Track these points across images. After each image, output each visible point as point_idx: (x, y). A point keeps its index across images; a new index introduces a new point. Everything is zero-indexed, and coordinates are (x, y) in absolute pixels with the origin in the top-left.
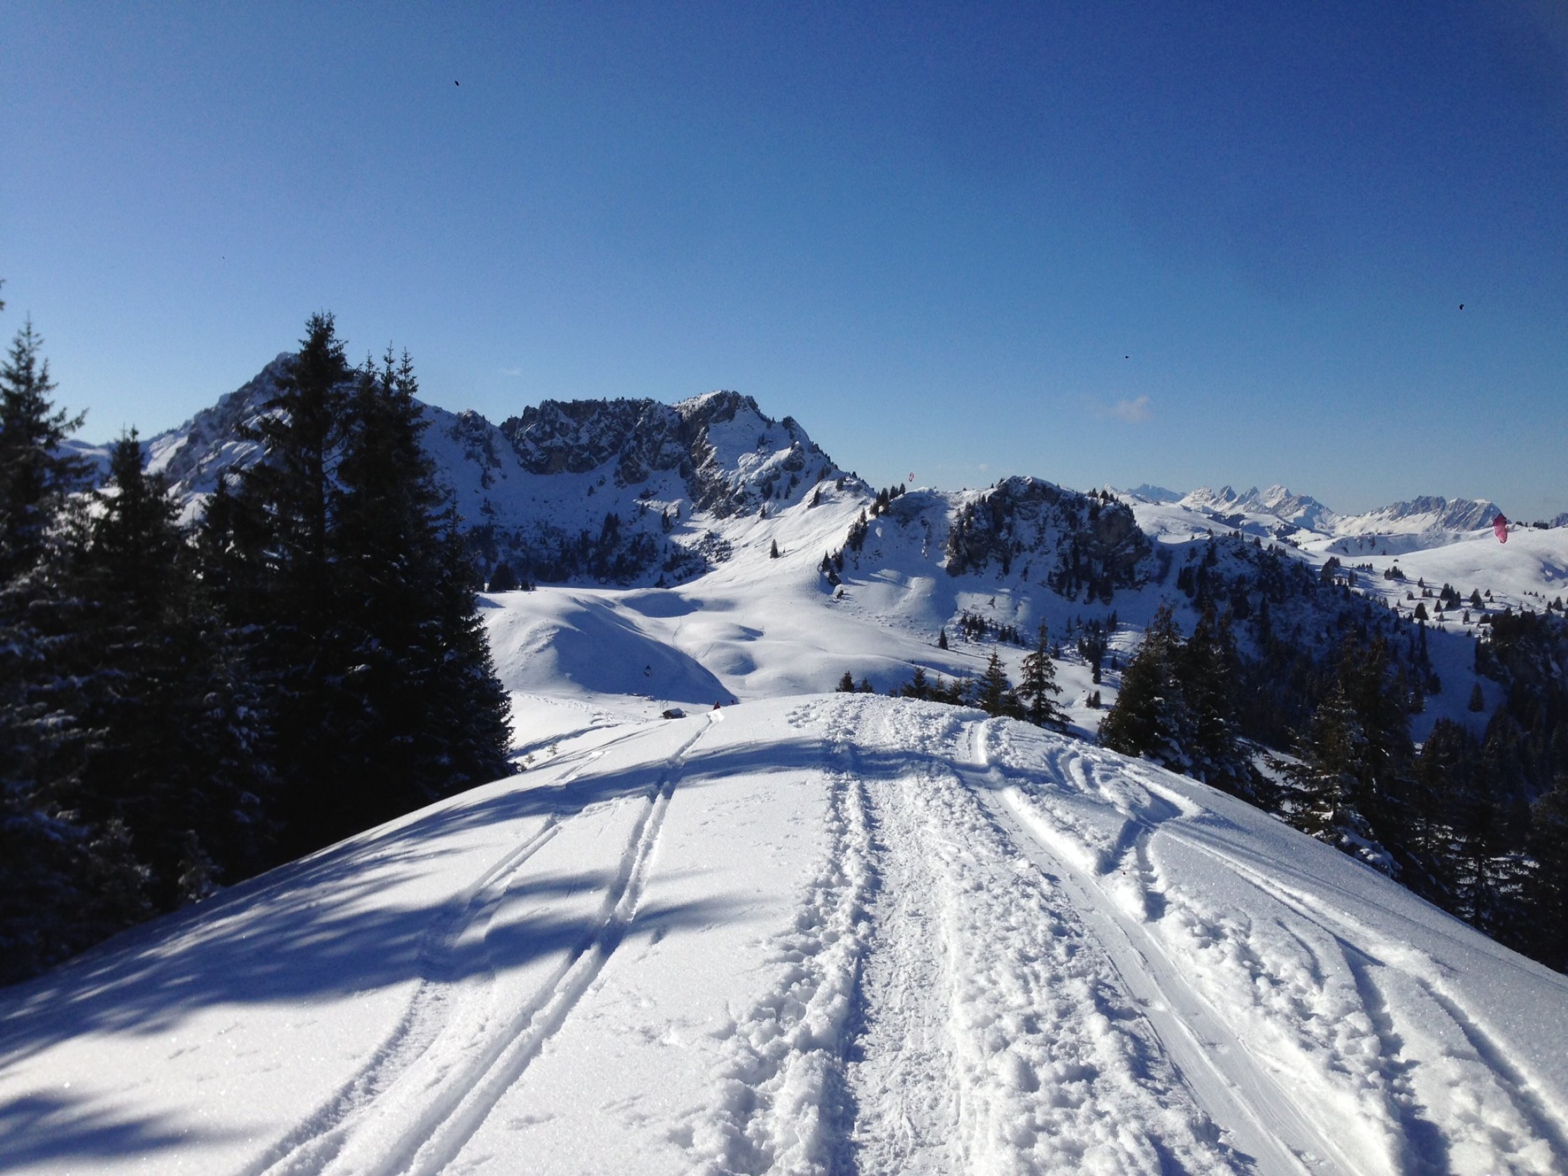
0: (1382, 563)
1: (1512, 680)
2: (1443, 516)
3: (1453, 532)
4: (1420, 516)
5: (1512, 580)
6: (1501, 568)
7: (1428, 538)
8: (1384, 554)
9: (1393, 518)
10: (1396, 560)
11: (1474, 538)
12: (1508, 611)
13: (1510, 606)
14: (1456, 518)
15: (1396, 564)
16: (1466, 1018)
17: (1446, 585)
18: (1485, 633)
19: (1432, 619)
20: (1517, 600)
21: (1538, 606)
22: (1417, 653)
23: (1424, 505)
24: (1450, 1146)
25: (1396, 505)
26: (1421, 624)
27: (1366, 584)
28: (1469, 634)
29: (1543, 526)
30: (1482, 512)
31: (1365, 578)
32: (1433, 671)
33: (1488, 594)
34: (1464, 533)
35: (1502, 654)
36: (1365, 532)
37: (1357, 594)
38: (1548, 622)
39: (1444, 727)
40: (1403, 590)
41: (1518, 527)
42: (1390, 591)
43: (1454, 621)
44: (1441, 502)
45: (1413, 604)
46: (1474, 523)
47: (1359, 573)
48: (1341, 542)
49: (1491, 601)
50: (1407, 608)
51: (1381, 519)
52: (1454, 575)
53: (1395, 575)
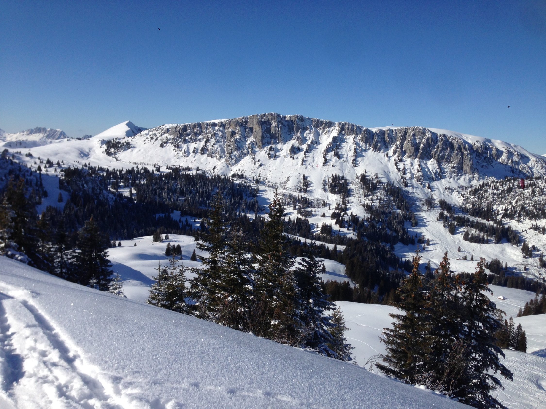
0: (24, 151)
1: (72, 191)
2: (46, 135)
3: (49, 140)
4: (37, 134)
5: (70, 157)
6: (66, 153)
7: (41, 142)
8: (25, 147)
9: (28, 135)
10: (30, 150)
11: (57, 143)
12: (69, 168)
13: (70, 166)
14: (50, 135)
15: (30, 151)
16: (38, 311)
17: (48, 159)
18: (62, 176)
19: (44, 171)
20: (72, 164)
21: (79, 166)
22: (39, 183)
23: (38, 130)
24: (23, 361)
25: (28, 130)
26: (40, 173)
27: (19, 159)
28: (57, 176)
29: (80, 139)
30: (59, 133)
31: (18, 156)
32: (45, 189)
33: (62, 162)
34: (53, 141)
35: (68, 182)
36: (18, 139)
37: (16, 163)
38: (83, 171)
39: (49, 209)
40: (32, 161)
41: (71, 139)
42: (28, 161)
43: (51, 171)
44: (44, 130)
45: (37, 166)
46: (57, 137)
47: (16, 155)
48: (9, 143)
49: (64, 164)
50: (34, 167)
51: (23, 135)
52: (51, 155)
53: (30, 155)
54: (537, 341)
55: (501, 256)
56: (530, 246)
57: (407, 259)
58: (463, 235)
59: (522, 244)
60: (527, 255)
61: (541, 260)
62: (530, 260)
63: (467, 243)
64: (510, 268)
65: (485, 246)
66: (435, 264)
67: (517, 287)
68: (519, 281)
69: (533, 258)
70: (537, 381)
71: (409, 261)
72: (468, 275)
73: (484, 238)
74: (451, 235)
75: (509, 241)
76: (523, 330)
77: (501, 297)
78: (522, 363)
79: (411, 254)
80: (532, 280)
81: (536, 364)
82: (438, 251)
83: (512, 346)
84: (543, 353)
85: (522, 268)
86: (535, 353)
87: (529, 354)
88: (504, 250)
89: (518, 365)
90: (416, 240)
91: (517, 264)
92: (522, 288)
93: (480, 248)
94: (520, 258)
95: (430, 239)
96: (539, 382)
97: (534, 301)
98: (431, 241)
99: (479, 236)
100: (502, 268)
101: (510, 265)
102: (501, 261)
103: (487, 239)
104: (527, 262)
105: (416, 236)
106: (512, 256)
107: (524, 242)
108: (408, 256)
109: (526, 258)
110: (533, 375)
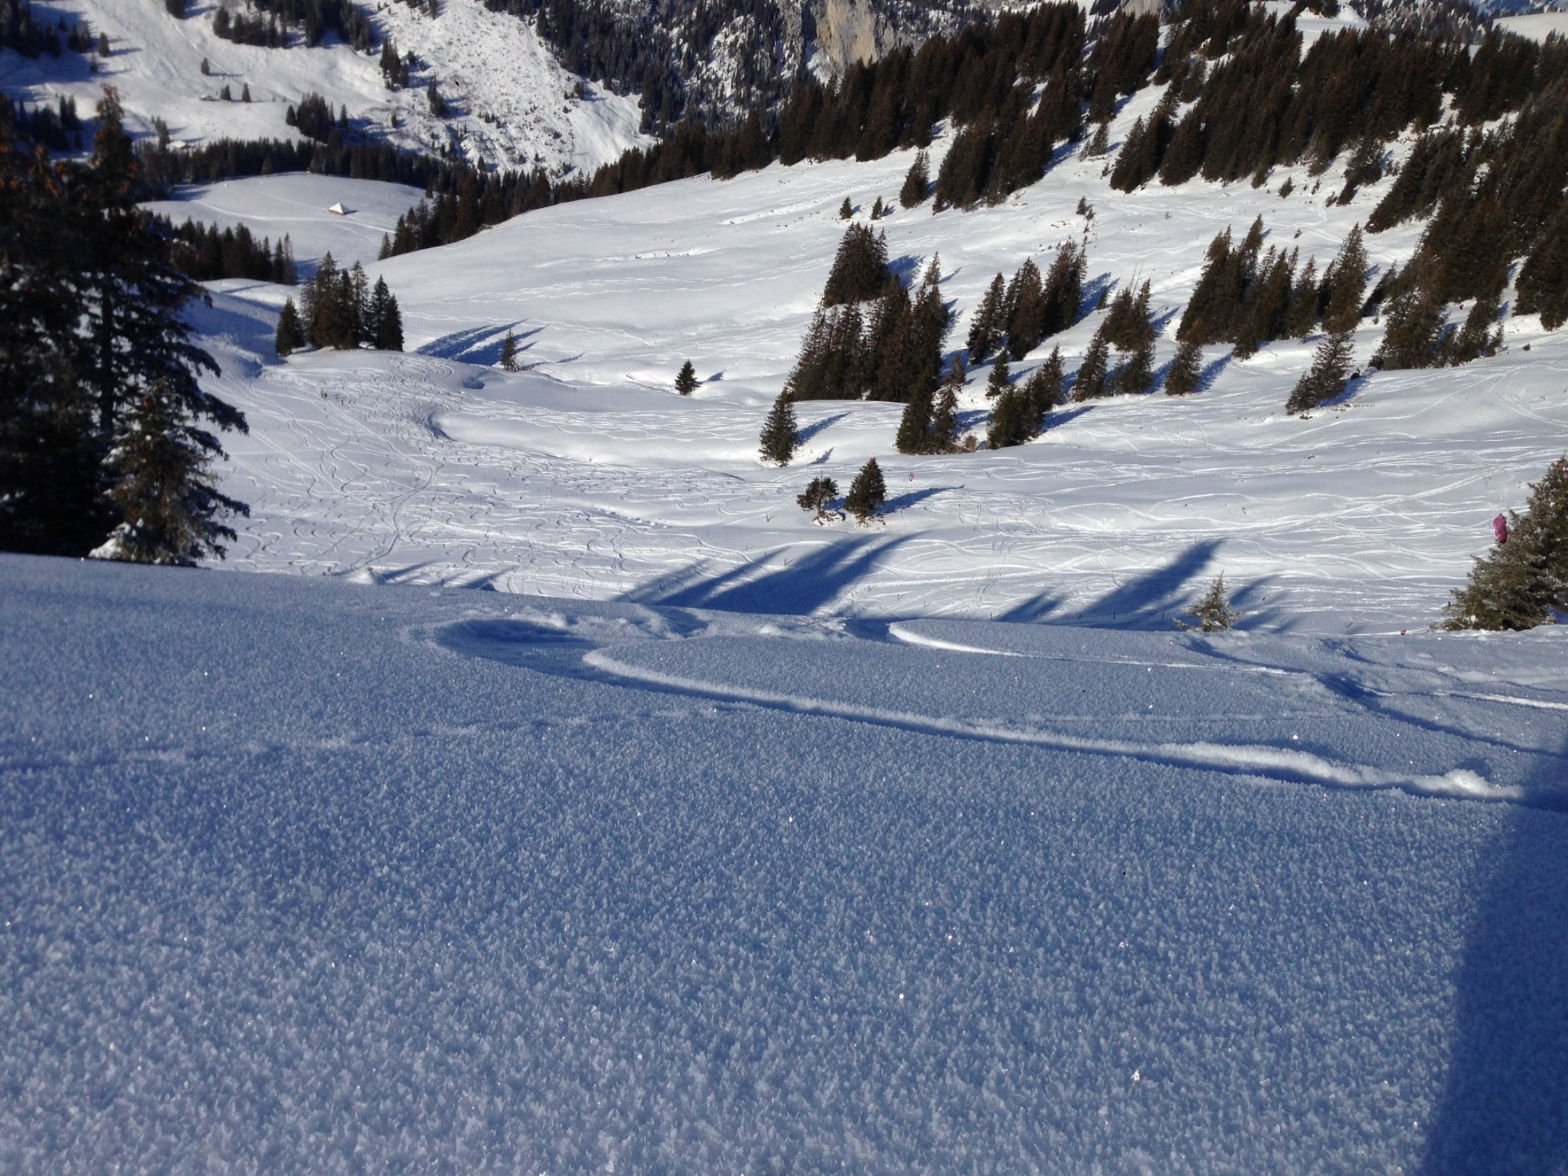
54: (428, 317)
55: (327, 86)
56: (402, 53)
57: (41, 105)
58: (213, 19)
59: (381, 47)
60: (395, 80)
61: (433, 95)
62: (406, 96)
63: (225, 45)
64: (353, 121)
65: (280, 54)
66: (135, 117)
67: (375, 175)
68: (381, 160)
69: (411, 91)
70: (429, 419)
71: (47, 113)
72: (238, 146)
73: (273, 30)
74: (173, 20)
75: (344, 38)
76: (391, 292)
77: (337, 208)
78: (390, 379)
79: (51, 88)
80: (413, 154)
81: (426, 376)
82: (139, 75)
83: (368, 338)
84: (445, 346)
85: (385, 119)
86: (423, 351)
87: (410, 354)
88: (333, 66)
89: (383, 385)
90: (63, 37)
91: (372, 110)
92: (390, 178)
93: (267, 61)
94: (378, 90)
95: (111, 34)
96: (434, 420)
97: (417, 213)
98: (114, 41)
99: (259, 23)
100: (333, 123)
101: (354, 113)
102: (328, 103)
103: (284, 32)
104: (398, 101)
105: (62, 26)
106: (357, 84)
107: (386, 41)
108: (42, 96)
109: (394, 90)
110: (419, 406)
